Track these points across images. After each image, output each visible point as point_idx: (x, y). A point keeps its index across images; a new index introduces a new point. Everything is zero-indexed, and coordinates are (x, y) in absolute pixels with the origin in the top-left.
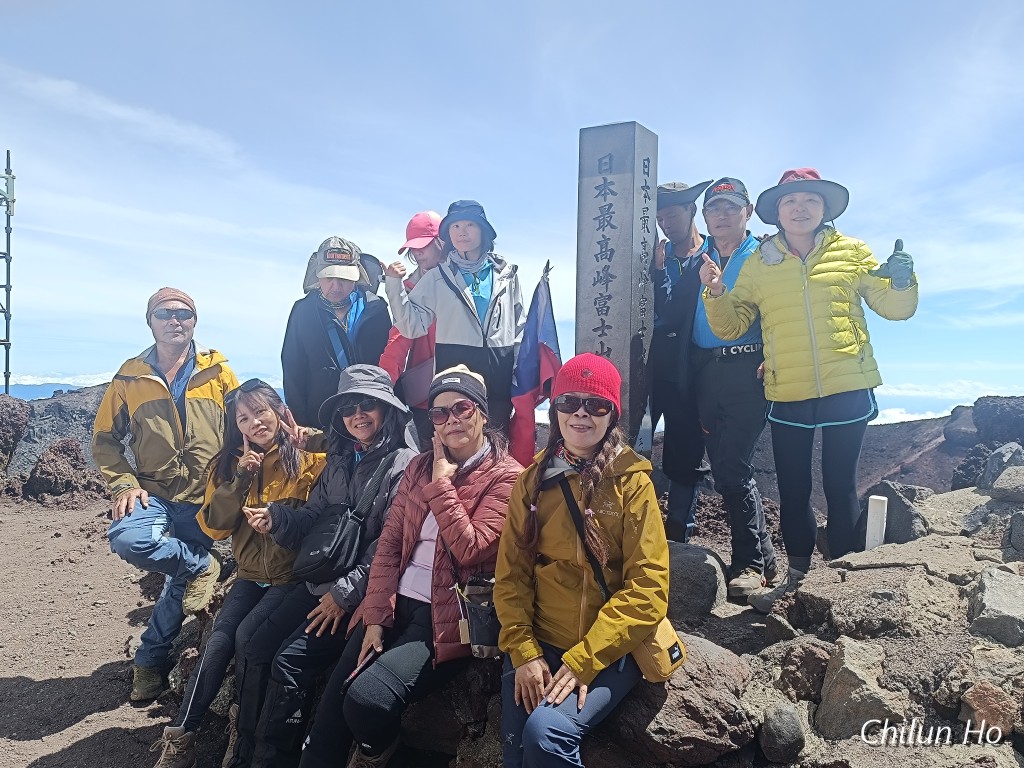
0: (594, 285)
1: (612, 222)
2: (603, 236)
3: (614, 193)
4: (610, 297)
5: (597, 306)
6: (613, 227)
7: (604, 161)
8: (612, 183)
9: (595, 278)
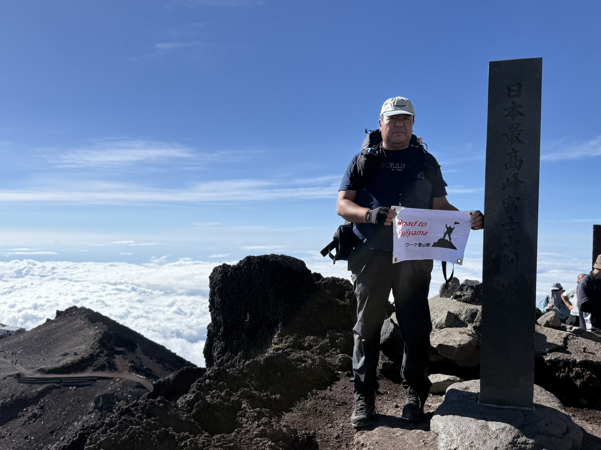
0: (503, 189)
1: (519, 138)
2: (512, 149)
3: (522, 115)
4: (518, 198)
5: (506, 206)
6: (519, 141)
7: (512, 88)
8: (520, 106)
9: (504, 183)
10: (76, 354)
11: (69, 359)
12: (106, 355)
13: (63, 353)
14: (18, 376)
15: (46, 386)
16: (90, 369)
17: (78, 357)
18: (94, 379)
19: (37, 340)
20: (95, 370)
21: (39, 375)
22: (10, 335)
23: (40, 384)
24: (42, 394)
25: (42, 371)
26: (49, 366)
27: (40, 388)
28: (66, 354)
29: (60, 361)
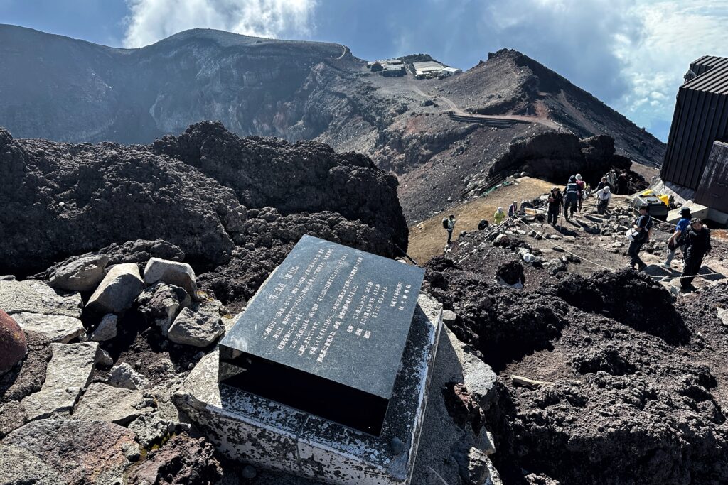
10: (500, 97)
11: (493, 102)
12: (528, 100)
13: (490, 95)
14: (451, 114)
15: (472, 124)
16: (511, 112)
17: (502, 100)
18: (513, 122)
19: (469, 82)
20: (515, 114)
21: (467, 115)
22: (450, 75)
23: (468, 122)
24: (469, 131)
25: (469, 110)
26: (476, 107)
27: (467, 126)
28: (491, 97)
29: (485, 103)
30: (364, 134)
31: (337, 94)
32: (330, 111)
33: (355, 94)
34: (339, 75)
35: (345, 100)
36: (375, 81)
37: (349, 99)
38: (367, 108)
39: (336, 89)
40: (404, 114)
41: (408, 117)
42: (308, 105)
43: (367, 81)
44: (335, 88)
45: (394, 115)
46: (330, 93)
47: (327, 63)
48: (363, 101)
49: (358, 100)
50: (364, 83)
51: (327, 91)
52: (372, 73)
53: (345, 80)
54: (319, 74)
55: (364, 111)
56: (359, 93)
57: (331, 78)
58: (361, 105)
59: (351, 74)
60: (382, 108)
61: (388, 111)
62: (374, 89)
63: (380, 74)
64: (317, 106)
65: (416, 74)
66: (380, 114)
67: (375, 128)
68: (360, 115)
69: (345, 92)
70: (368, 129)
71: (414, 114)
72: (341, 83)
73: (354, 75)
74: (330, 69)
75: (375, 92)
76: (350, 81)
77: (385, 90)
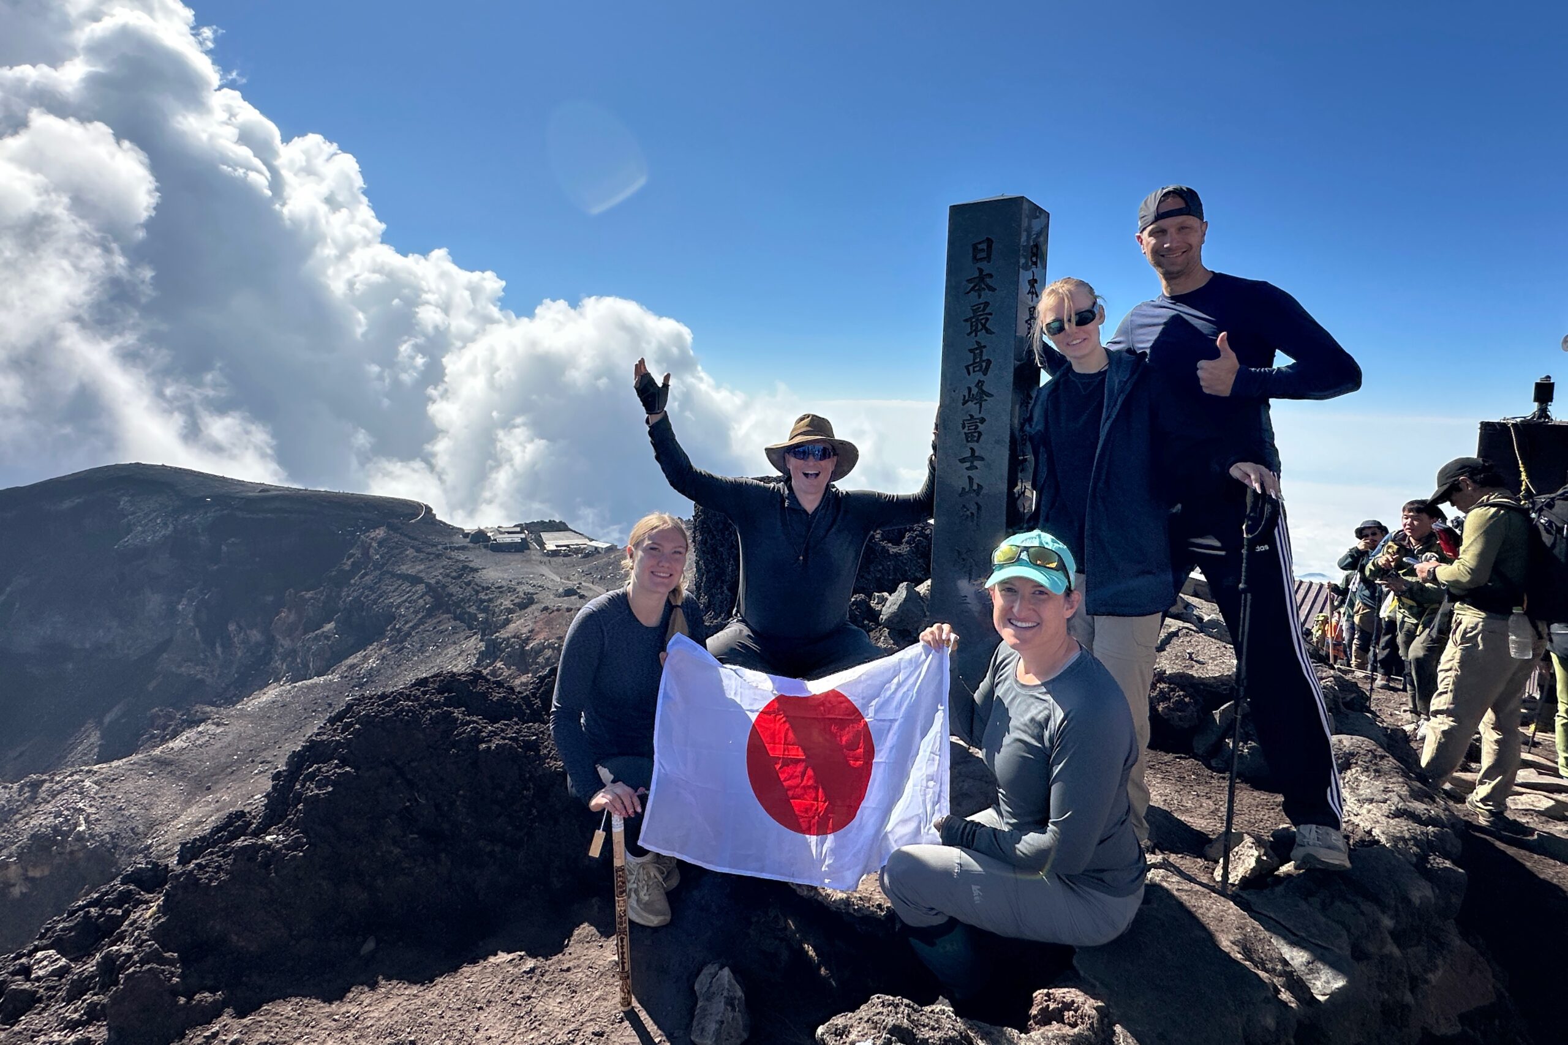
0: (964, 404)
1: (987, 325)
2: (977, 343)
3: (992, 289)
4: (983, 420)
5: (966, 430)
7: (980, 247)
8: (991, 276)
9: (964, 396)
22: (599, 552)
30: (455, 643)
31: (405, 577)
32: (391, 605)
33: (440, 577)
34: (412, 547)
35: (421, 588)
36: (476, 558)
37: (428, 585)
38: (463, 600)
39: (405, 569)
40: (529, 610)
41: (536, 614)
42: (348, 595)
43: (462, 557)
44: (404, 567)
45: (510, 611)
46: (393, 575)
47: (390, 527)
48: (453, 589)
49: (444, 587)
50: (457, 561)
51: (388, 572)
52: (471, 545)
53: (422, 556)
54: (375, 545)
55: (457, 604)
56: (448, 575)
57: (396, 551)
58: (451, 595)
59: (436, 546)
60: (490, 600)
61: (501, 604)
62: (476, 570)
63: (486, 547)
64: (367, 596)
65: (545, 549)
66: (485, 610)
67: (475, 633)
68: (448, 612)
69: (422, 575)
70: (462, 635)
71: (546, 609)
72: (414, 560)
73: (440, 547)
74: (396, 537)
75: (477, 575)
76: (431, 557)
77: (494, 572)
